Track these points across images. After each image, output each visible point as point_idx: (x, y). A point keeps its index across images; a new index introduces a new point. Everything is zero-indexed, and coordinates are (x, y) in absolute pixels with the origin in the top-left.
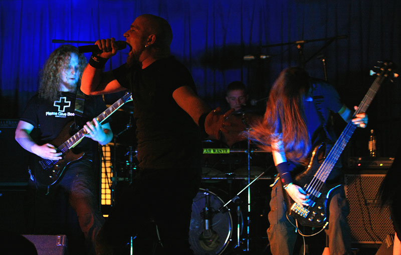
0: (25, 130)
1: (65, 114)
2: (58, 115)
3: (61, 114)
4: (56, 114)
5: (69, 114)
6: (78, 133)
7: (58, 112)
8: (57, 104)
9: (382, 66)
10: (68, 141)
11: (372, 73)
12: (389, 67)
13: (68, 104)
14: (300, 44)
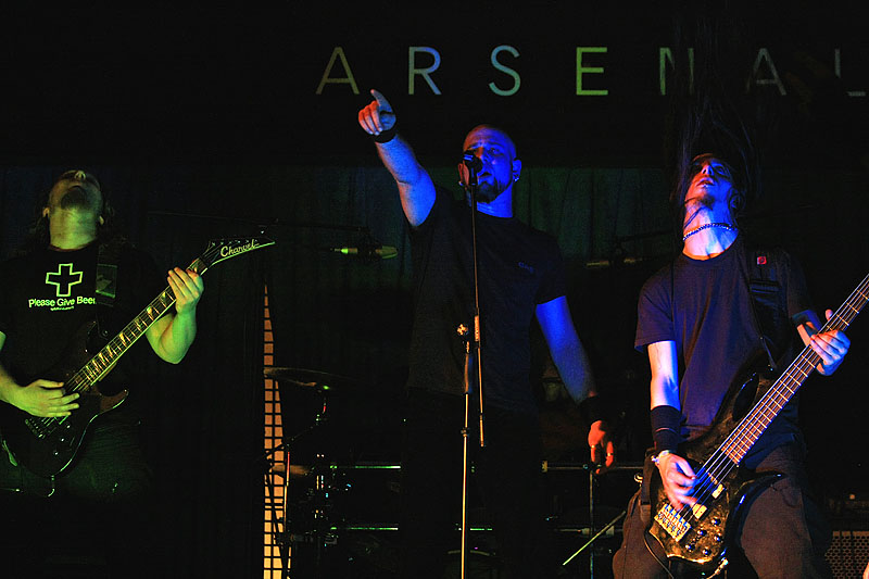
1: (72, 302)
2: (56, 306)
3: (64, 302)
4: (51, 303)
5: (81, 300)
6: (108, 347)
7: (56, 298)
8: (52, 278)
13: (76, 278)
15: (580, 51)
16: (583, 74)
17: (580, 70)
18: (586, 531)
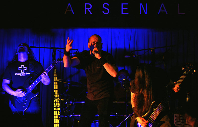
0: (7, 84)
1: (25, 74)
2: (21, 75)
3: (23, 74)
4: (20, 74)
5: (27, 74)
6: (33, 83)
7: (21, 73)
8: (20, 69)
9: (189, 66)
10: (29, 88)
11: (183, 69)
12: (191, 67)
13: (25, 68)
14: (152, 49)
15: (122, 4)
16: (123, 9)
17: (122, 8)
18: (125, 116)
